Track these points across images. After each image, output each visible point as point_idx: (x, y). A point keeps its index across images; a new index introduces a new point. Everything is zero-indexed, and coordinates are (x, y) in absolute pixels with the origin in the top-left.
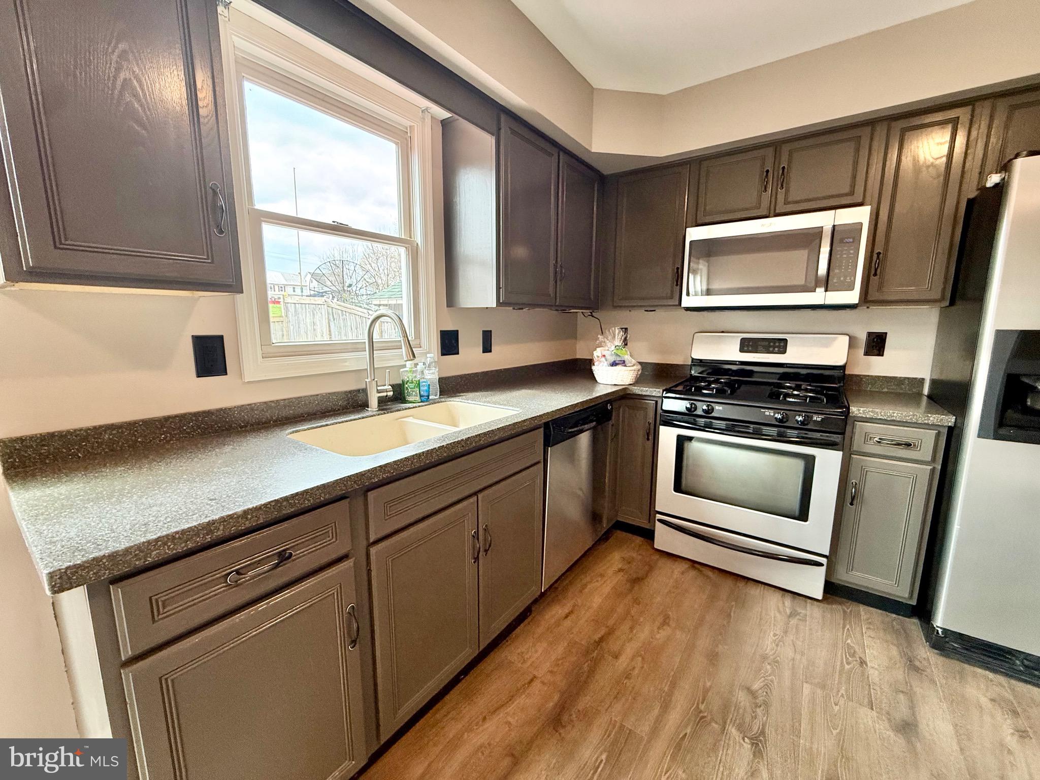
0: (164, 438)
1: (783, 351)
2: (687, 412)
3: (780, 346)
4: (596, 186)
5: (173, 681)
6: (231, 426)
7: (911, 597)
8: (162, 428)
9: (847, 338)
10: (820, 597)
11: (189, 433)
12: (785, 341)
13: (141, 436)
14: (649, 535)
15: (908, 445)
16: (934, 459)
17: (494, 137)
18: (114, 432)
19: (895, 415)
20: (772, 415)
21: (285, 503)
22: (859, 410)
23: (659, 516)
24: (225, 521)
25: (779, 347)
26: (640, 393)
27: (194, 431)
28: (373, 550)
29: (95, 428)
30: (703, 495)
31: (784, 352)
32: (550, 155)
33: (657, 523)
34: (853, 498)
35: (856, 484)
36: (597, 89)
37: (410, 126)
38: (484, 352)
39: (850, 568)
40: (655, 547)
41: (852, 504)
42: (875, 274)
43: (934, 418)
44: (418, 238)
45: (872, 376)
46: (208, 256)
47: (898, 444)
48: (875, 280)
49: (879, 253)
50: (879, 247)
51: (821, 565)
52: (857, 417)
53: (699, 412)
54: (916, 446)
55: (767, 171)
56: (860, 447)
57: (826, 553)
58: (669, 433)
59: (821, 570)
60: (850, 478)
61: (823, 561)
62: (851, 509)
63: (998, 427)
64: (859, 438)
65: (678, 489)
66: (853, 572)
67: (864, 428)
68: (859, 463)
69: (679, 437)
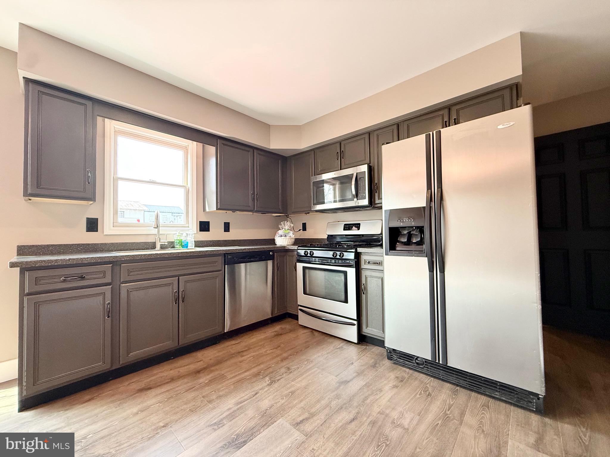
0: (71, 251)
2: (304, 255)
3: (358, 226)
4: (280, 161)
5: (39, 305)
6: (96, 250)
8: (70, 248)
9: (381, 221)
10: (356, 342)
11: (80, 250)
12: (360, 224)
13: (62, 250)
14: (296, 318)
15: (377, 263)
17: (215, 147)
18: (54, 247)
21: (84, 259)
23: (300, 307)
24: (62, 260)
26: (291, 249)
27: (82, 250)
28: (122, 285)
29: (48, 245)
30: (313, 295)
31: (359, 229)
32: (249, 151)
33: (299, 311)
34: (363, 291)
35: (364, 284)
36: (271, 125)
37: (188, 145)
38: (225, 231)
40: (299, 323)
44: (189, 185)
46: (84, 190)
47: (375, 263)
48: (377, 195)
49: (376, 183)
50: (376, 181)
51: (354, 325)
52: (361, 253)
53: (309, 255)
54: (380, 263)
55: (338, 153)
56: (363, 266)
57: (356, 318)
58: (300, 266)
59: (356, 327)
60: (361, 281)
61: (355, 322)
62: (364, 296)
63: (390, 250)
64: (362, 262)
65: (305, 293)
66: (368, 328)
67: (364, 258)
68: (364, 273)
69: (303, 267)
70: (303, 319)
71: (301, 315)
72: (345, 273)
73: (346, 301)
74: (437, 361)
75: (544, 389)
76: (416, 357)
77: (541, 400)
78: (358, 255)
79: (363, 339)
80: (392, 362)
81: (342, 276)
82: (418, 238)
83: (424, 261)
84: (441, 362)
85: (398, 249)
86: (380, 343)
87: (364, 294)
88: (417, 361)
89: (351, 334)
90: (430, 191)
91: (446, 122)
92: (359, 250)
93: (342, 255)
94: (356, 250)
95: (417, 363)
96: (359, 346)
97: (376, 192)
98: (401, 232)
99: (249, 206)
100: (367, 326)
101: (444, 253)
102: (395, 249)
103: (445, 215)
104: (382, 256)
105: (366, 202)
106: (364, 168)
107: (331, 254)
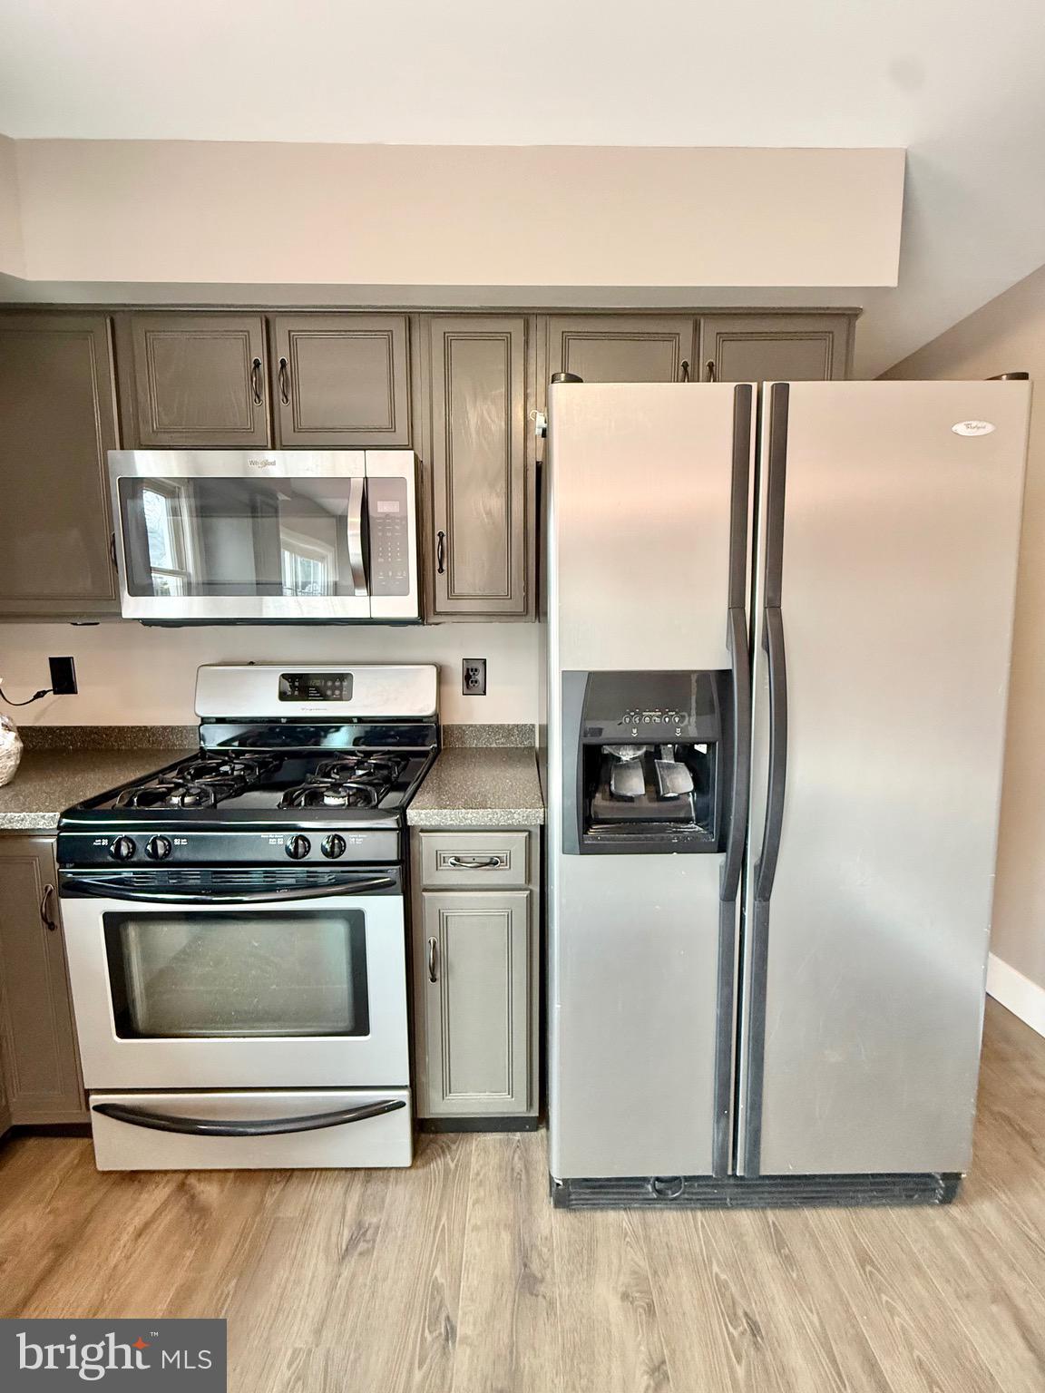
3: (342, 685)
7: (530, 1105)
9: (434, 670)
10: (407, 1163)
12: (349, 677)
15: (493, 863)
16: (529, 879)
19: (469, 816)
20: (282, 843)
22: (420, 814)
23: (95, 1099)
25: (341, 688)
33: (94, 1114)
34: (433, 970)
35: (435, 943)
39: (447, 1089)
41: (434, 980)
42: (441, 570)
43: (519, 814)
45: (476, 725)
48: (442, 579)
49: (442, 535)
50: (441, 526)
51: (401, 1105)
52: (421, 827)
53: (144, 856)
54: (503, 861)
55: (257, 364)
56: (428, 873)
57: (404, 1081)
58: (84, 913)
61: (403, 1097)
66: (452, 1096)
67: (427, 846)
69: (108, 917)
70: (120, 1146)
71: (104, 1128)
72: (356, 921)
73: (360, 1025)
88: (659, 1186)
91: (686, 366)
93: (337, 844)
95: (659, 1192)
100: (447, 1091)
105: (406, 606)
106: (399, 465)
107: (276, 844)
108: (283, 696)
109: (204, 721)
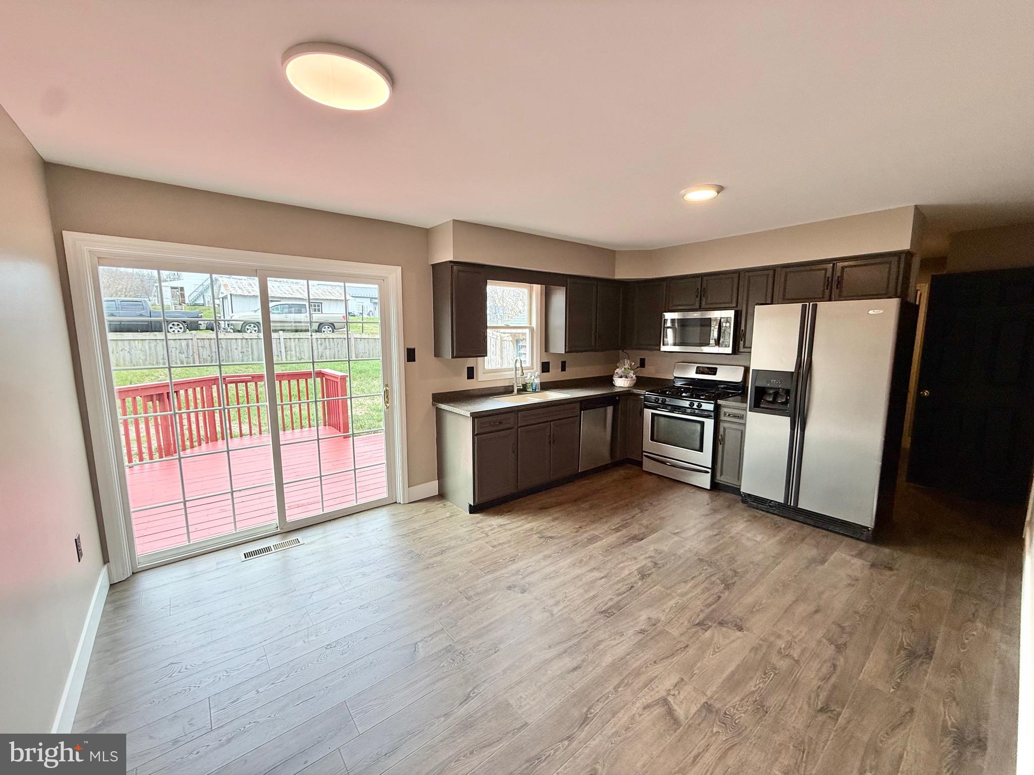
1: (715, 374)
10: (709, 489)
12: (716, 369)
14: (640, 464)
15: (738, 417)
17: (565, 288)
19: (734, 404)
20: (688, 403)
22: (722, 403)
23: (645, 454)
25: (713, 371)
28: (519, 429)
30: (662, 441)
33: (644, 457)
34: (721, 442)
35: (722, 435)
36: (617, 251)
38: (562, 372)
40: (644, 469)
44: (534, 325)
47: (735, 416)
48: (742, 343)
49: (742, 330)
50: (743, 328)
51: (709, 472)
52: (721, 405)
53: (660, 402)
54: (742, 417)
55: (698, 289)
56: (722, 418)
57: (710, 467)
58: (648, 413)
59: (709, 475)
60: (719, 432)
61: (710, 470)
62: (720, 447)
63: (754, 407)
64: (722, 414)
65: (652, 439)
66: (723, 476)
67: (724, 410)
68: (722, 425)
69: (652, 413)
70: (648, 465)
71: (646, 461)
72: (702, 424)
73: (701, 449)
74: (789, 504)
75: (873, 524)
76: (769, 501)
77: (870, 532)
78: (717, 408)
79: (715, 486)
80: (746, 505)
81: (698, 427)
82: (783, 398)
83: (787, 420)
84: (792, 505)
85: (762, 406)
86: (736, 490)
87: (721, 444)
88: (770, 504)
89: (705, 481)
90: (800, 358)
91: (828, 278)
92: (719, 402)
93: (699, 406)
94: (716, 402)
95: (770, 506)
96: (712, 492)
97: (741, 340)
98: (766, 392)
99: (592, 346)
100: (722, 474)
101: (807, 413)
102: (759, 407)
103: (812, 380)
104: (746, 410)
105: (729, 350)
106: (730, 314)
107: (686, 404)
108: (697, 373)
109: (675, 377)
